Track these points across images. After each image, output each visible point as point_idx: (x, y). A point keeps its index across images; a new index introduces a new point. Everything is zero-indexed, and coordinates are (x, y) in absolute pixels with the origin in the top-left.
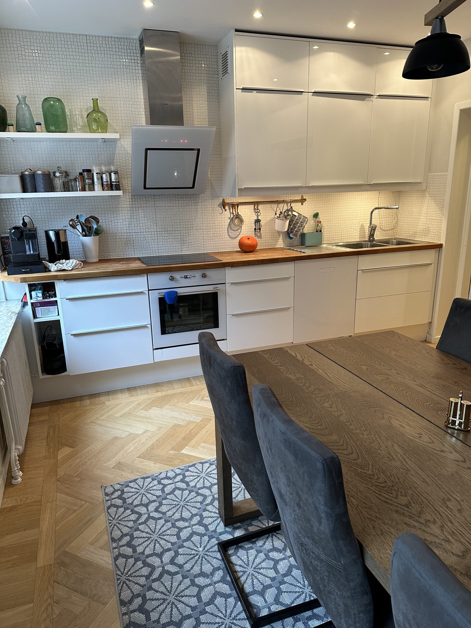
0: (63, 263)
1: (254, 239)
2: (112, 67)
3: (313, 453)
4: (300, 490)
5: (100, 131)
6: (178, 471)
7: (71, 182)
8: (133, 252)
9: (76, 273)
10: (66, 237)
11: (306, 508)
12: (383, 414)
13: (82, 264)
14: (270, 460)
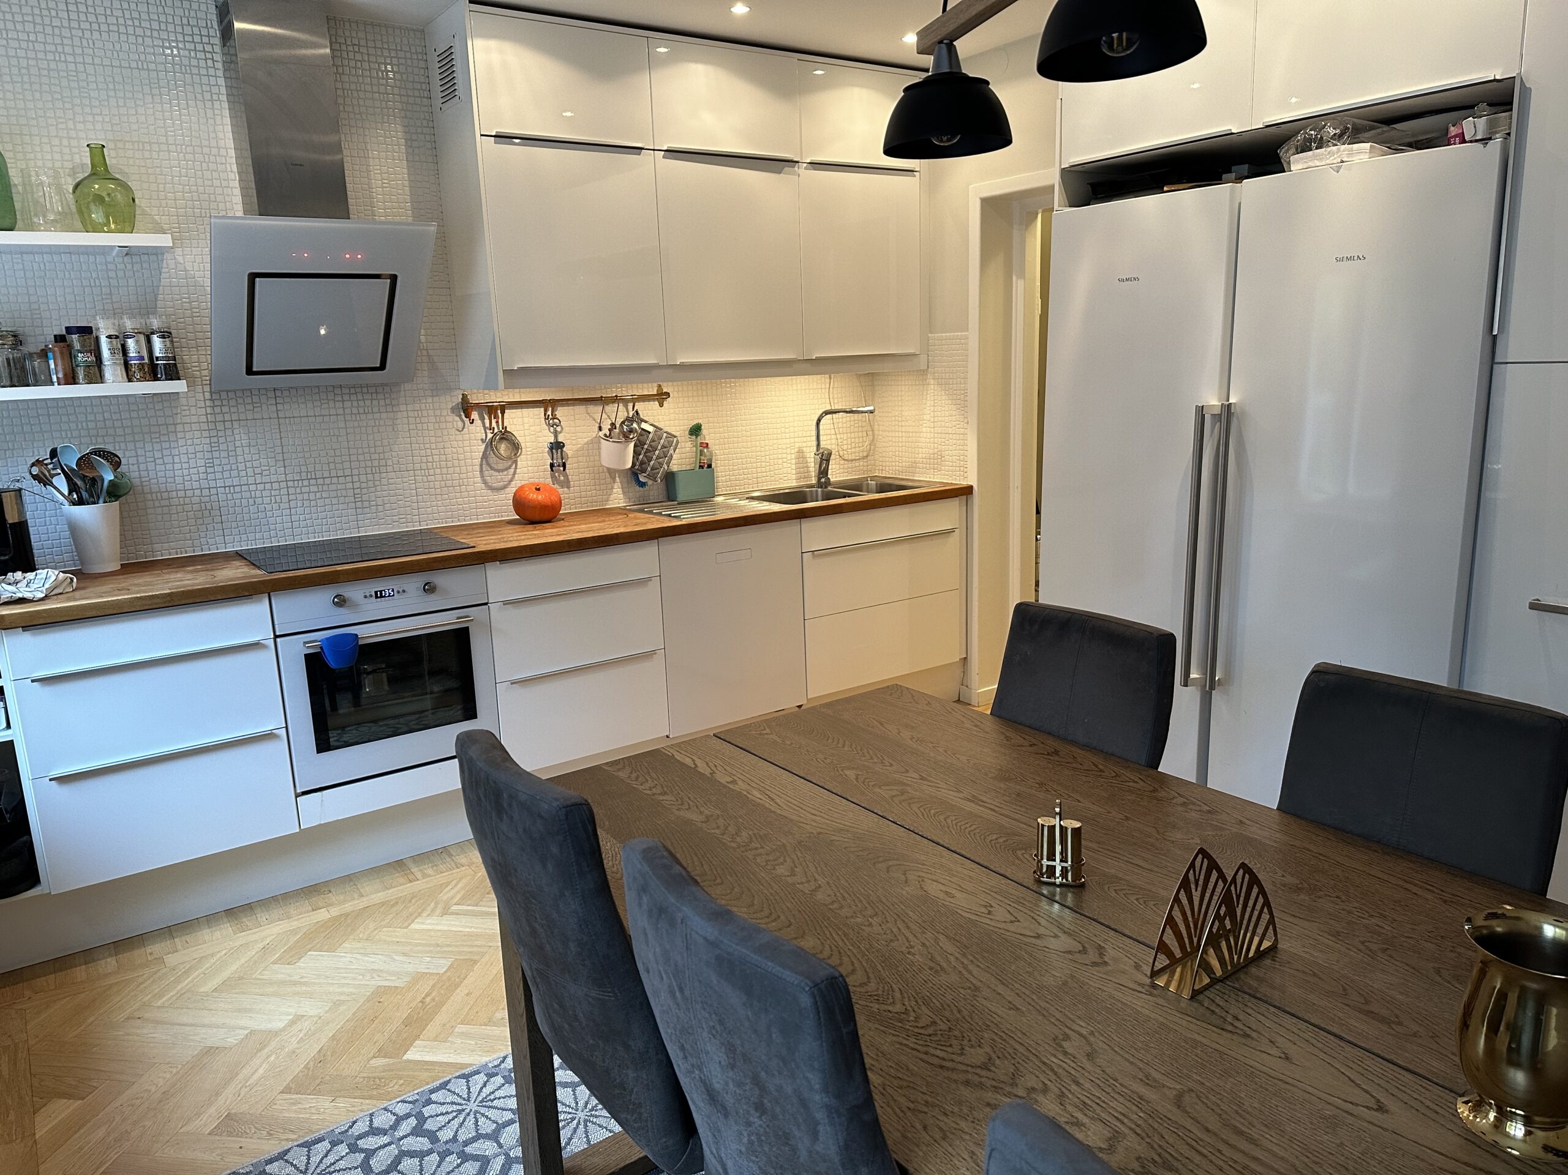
0: (16, 583)
1: (552, 489)
2: (140, 67)
3: (789, 976)
4: (762, 1069)
5: (113, 226)
6: (402, 1109)
7: (32, 361)
8: (219, 539)
9: (59, 606)
10: (21, 510)
11: (778, 1110)
12: (905, 874)
13: (75, 580)
14: (678, 1018)
